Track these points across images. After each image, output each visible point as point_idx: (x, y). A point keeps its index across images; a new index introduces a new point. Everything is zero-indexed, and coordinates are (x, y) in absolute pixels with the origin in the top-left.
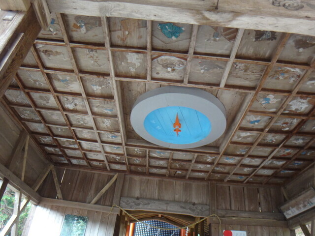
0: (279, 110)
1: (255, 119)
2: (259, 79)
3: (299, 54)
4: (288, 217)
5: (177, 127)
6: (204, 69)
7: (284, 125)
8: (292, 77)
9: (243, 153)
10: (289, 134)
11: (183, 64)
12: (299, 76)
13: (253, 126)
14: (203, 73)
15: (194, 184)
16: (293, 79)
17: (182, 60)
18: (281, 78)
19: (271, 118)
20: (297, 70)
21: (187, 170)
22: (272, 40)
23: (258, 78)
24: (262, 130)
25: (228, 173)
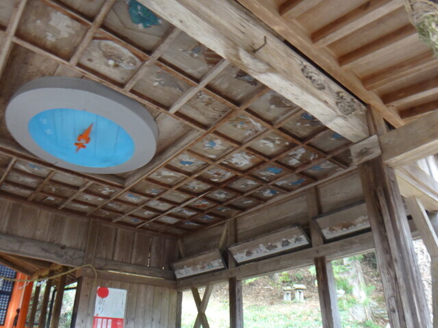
0: (220, 159)
1: (188, 160)
2: (216, 119)
3: (269, 110)
4: (178, 276)
5: (83, 141)
6: (159, 82)
7: (215, 176)
8: (250, 130)
9: (153, 194)
10: (216, 186)
11: (135, 64)
12: (256, 131)
13: (181, 167)
14: (155, 87)
15: (69, 219)
16: (250, 132)
17: (137, 59)
18: (239, 126)
19: (206, 165)
20: (258, 125)
21: (66, 198)
22: (252, 84)
23: (216, 117)
24: (189, 174)
25: (122, 213)
